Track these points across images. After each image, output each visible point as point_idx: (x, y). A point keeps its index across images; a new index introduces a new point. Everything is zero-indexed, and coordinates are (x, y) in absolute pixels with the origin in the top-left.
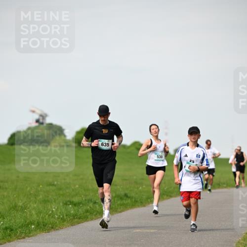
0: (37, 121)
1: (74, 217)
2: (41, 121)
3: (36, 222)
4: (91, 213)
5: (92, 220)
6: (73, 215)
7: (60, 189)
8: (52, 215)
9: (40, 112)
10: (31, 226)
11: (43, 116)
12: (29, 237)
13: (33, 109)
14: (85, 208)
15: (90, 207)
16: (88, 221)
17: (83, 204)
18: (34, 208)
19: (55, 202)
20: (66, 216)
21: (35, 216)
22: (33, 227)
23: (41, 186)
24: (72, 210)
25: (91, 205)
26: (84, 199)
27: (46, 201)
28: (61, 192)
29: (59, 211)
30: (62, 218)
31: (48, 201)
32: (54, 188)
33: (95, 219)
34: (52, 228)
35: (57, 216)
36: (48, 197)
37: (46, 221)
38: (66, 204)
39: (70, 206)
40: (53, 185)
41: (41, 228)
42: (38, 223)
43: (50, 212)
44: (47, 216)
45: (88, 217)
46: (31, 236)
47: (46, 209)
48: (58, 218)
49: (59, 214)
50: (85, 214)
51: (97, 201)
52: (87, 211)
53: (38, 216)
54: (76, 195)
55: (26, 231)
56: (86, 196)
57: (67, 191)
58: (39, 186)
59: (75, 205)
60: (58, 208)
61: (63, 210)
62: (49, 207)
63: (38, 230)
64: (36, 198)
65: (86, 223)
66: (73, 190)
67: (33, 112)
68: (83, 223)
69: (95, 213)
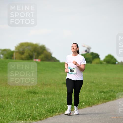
0: (86, 51)
1: (104, 99)
2: (88, 51)
3: (85, 101)
4: (112, 97)
5: (113, 100)
6: (104, 98)
7: (97, 85)
8: (93, 98)
9: (87, 47)
10: (82, 103)
11: (89, 49)
12: (81, 108)
13: (84, 45)
14: (109, 94)
15: (112, 94)
16: (111, 101)
17: (109, 93)
18: (84, 95)
19: (94, 91)
20: (100, 98)
21: (85, 98)
22: (83, 103)
23: (88, 83)
24: (103, 95)
25: (113, 93)
26: (109, 90)
27: (90, 91)
28: (98, 86)
29: (97, 96)
30: (98, 100)
31: (91, 91)
32: (94, 84)
33: (115, 100)
34: (93, 104)
35: (95, 98)
36: (91, 89)
37: (90, 101)
38: (100, 92)
39: (102, 93)
40: (94, 83)
41: (87, 104)
42: (86, 102)
43: (92, 96)
44: (90, 98)
45: (111, 99)
46: (82, 108)
47: (90, 95)
48: (96, 99)
49: (96, 97)
50: (110, 97)
51: (116, 91)
52: (111, 96)
53: (86, 98)
54: (105, 88)
55: (80, 106)
56: (110, 88)
57: (101, 86)
58: (86, 83)
59: (104, 93)
60: (96, 94)
61: (99, 95)
62: (92, 94)
63: (86, 105)
64: (85, 89)
65: (110, 102)
66: (104, 86)
67: (84, 46)
68: (108, 102)
69: (114, 97)
